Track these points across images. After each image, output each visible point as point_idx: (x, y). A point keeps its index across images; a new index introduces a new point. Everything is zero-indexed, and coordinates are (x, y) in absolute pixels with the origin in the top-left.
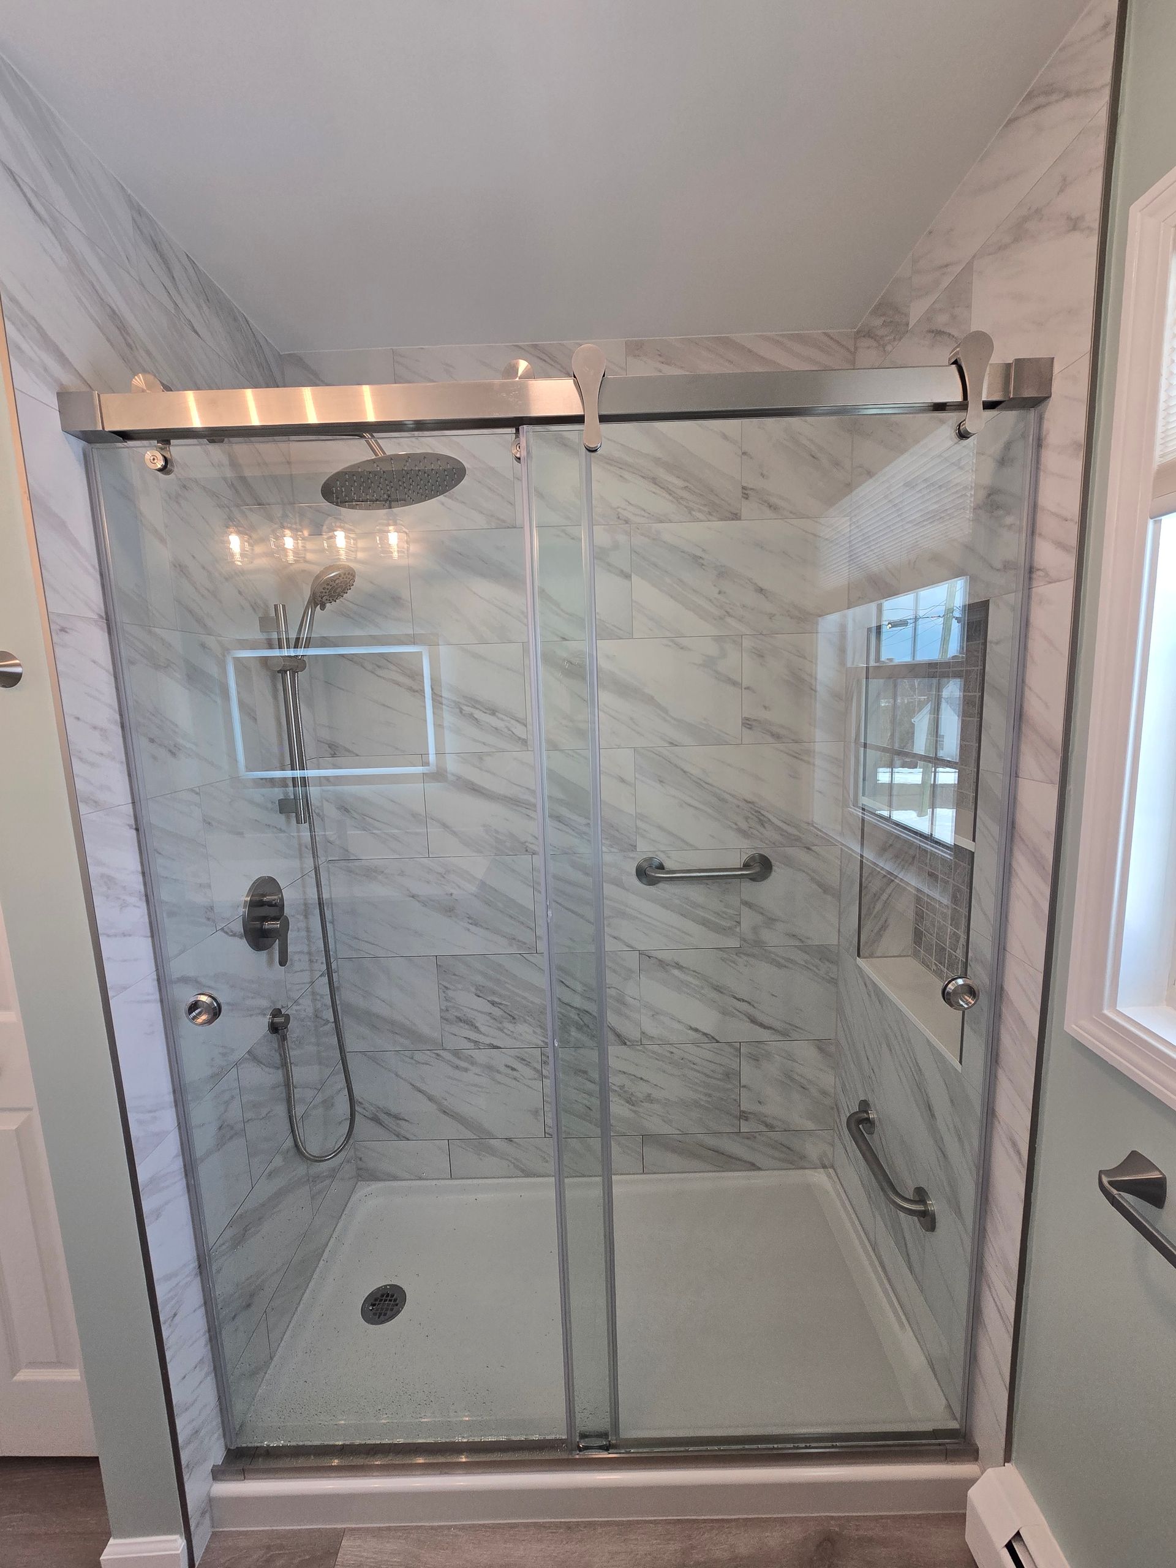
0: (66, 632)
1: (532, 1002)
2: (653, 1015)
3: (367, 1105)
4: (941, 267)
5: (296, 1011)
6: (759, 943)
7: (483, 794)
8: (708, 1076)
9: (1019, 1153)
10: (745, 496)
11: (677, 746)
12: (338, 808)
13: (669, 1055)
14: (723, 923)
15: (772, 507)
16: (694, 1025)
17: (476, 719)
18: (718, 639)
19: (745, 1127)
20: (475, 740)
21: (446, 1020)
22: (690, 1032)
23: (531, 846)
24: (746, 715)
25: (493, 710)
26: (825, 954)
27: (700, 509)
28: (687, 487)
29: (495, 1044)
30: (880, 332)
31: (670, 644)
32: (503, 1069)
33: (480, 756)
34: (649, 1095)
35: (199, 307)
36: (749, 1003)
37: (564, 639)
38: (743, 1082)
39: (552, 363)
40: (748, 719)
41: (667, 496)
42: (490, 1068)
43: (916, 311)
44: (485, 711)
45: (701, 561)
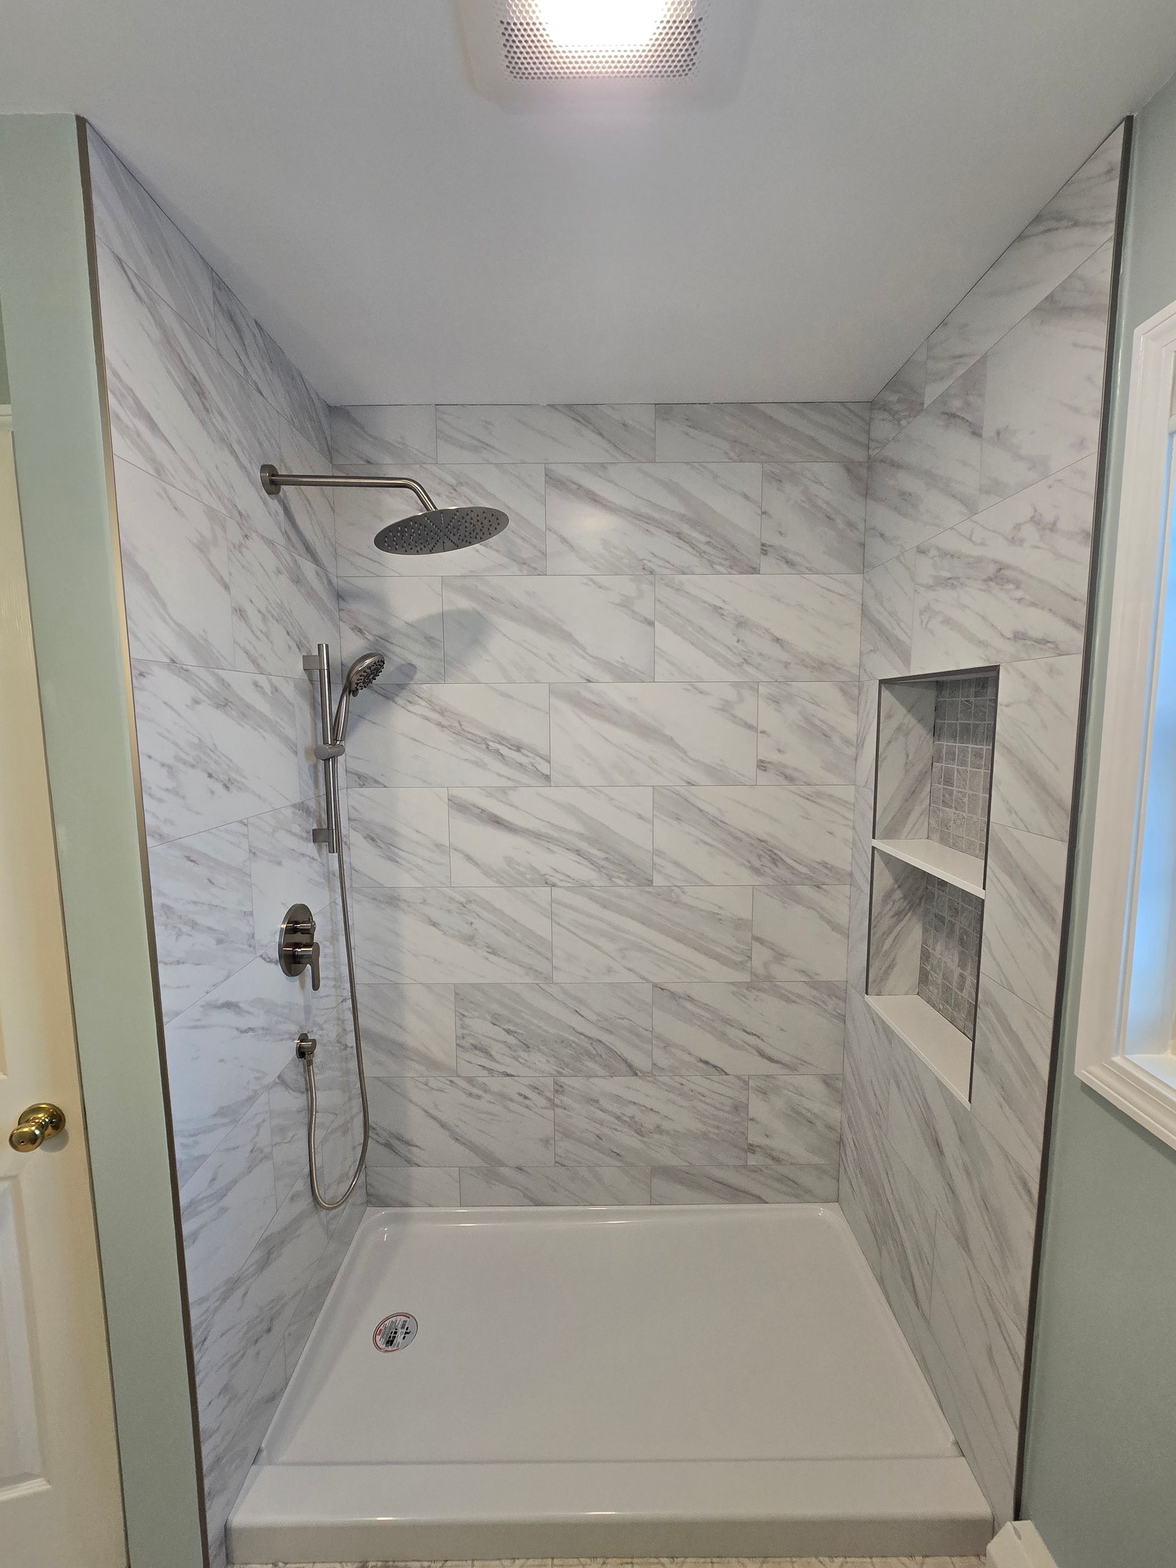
0: (144, 676)
1: (547, 1032)
2: (665, 1047)
3: (379, 1131)
4: (955, 357)
5: (321, 1036)
6: (770, 978)
7: (506, 827)
8: (717, 1108)
9: (1029, 1192)
10: (764, 552)
11: (693, 785)
12: (365, 838)
13: (679, 1086)
14: (734, 957)
15: (789, 563)
16: (704, 1058)
17: (502, 755)
18: (735, 685)
19: (753, 1160)
20: (500, 775)
21: (462, 1047)
22: (700, 1064)
23: (551, 878)
24: (759, 758)
25: (519, 747)
26: (835, 992)
27: (721, 562)
28: (709, 542)
29: (508, 1072)
30: (896, 407)
31: (689, 688)
32: (516, 1097)
33: (504, 790)
34: (658, 1127)
35: (264, 369)
36: (759, 1037)
37: (589, 681)
38: (751, 1115)
39: (586, 424)
40: (762, 761)
41: (691, 550)
42: (503, 1097)
43: (932, 393)
44: (510, 746)
45: (722, 611)
